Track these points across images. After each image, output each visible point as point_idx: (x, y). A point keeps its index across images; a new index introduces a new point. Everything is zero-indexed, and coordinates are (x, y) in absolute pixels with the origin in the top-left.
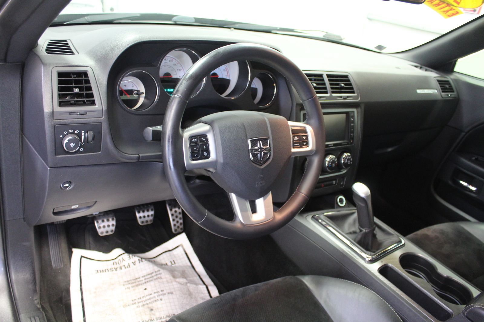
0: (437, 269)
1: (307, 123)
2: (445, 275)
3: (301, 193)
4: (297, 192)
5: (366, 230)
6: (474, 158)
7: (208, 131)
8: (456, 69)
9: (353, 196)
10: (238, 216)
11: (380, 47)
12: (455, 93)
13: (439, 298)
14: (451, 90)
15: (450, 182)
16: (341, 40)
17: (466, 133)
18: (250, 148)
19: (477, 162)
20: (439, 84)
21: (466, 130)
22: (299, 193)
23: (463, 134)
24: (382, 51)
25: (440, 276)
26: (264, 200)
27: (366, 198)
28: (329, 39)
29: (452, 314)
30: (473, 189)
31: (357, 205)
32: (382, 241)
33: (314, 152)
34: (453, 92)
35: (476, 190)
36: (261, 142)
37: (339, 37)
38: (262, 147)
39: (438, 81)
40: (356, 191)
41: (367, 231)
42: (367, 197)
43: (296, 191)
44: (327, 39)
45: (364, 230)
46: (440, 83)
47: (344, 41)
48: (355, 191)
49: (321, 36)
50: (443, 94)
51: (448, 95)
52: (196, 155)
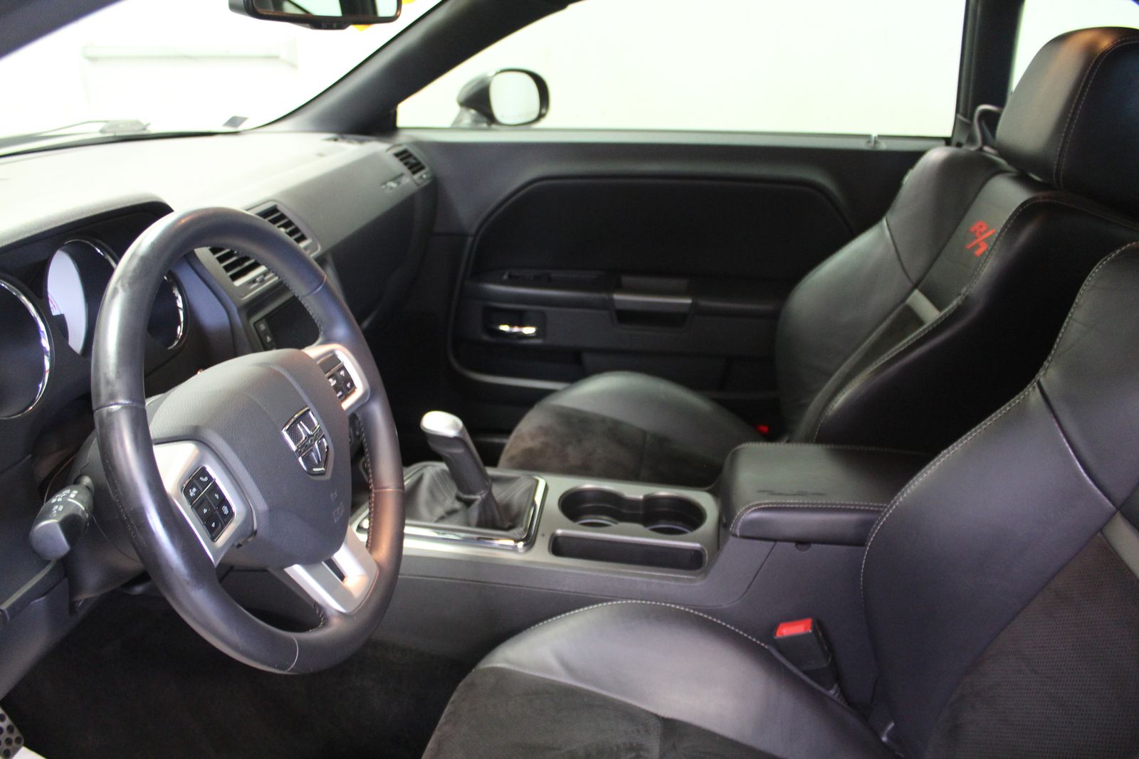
0: (623, 495)
1: (328, 341)
2: (641, 497)
3: (384, 488)
4: (376, 491)
5: (481, 495)
6: (505, 277)
7: (200, 459)
8: (401, 122)
9: (429, 441)
10: (328, 605)
11: (234, 121)
12: (427, 169)
13: (665, 536)
14: (418, 167)
15: (486, 338)
16: (144, 129)
17: (475, 236)
18: (294, 448)
19: (513, 281)
20: (401, 160)
21: (473, 231)
22: (381, 490)
23: (470, 240)
24: (240, 128)
25: (633, 503)
26: (346, 544)
27: (461, 436)
28: (118, 134)
29: (702, 549)
30: (529, 330)
31: (447, 455)
32: (507, 499)
33: (369, 391)
34: (422, 168)
35: (536, 332)
36: (301, 422)
37: (138, 123)
38: (309, 432)
39: (397, 155)
40: (433, 431)
41: (484, 496)
42: (461, 432)
43: (373, 490)
44: (115, 137)
45: (478, 497)
46: (401, 157)
47: (153, 130)
48: (429, 432)
49: (94, 132)
50: (416, 177)
51: (421, 177)
52: (213, 525)
